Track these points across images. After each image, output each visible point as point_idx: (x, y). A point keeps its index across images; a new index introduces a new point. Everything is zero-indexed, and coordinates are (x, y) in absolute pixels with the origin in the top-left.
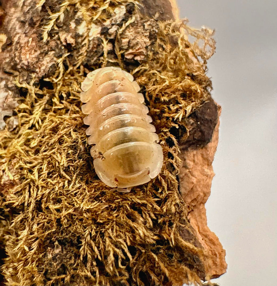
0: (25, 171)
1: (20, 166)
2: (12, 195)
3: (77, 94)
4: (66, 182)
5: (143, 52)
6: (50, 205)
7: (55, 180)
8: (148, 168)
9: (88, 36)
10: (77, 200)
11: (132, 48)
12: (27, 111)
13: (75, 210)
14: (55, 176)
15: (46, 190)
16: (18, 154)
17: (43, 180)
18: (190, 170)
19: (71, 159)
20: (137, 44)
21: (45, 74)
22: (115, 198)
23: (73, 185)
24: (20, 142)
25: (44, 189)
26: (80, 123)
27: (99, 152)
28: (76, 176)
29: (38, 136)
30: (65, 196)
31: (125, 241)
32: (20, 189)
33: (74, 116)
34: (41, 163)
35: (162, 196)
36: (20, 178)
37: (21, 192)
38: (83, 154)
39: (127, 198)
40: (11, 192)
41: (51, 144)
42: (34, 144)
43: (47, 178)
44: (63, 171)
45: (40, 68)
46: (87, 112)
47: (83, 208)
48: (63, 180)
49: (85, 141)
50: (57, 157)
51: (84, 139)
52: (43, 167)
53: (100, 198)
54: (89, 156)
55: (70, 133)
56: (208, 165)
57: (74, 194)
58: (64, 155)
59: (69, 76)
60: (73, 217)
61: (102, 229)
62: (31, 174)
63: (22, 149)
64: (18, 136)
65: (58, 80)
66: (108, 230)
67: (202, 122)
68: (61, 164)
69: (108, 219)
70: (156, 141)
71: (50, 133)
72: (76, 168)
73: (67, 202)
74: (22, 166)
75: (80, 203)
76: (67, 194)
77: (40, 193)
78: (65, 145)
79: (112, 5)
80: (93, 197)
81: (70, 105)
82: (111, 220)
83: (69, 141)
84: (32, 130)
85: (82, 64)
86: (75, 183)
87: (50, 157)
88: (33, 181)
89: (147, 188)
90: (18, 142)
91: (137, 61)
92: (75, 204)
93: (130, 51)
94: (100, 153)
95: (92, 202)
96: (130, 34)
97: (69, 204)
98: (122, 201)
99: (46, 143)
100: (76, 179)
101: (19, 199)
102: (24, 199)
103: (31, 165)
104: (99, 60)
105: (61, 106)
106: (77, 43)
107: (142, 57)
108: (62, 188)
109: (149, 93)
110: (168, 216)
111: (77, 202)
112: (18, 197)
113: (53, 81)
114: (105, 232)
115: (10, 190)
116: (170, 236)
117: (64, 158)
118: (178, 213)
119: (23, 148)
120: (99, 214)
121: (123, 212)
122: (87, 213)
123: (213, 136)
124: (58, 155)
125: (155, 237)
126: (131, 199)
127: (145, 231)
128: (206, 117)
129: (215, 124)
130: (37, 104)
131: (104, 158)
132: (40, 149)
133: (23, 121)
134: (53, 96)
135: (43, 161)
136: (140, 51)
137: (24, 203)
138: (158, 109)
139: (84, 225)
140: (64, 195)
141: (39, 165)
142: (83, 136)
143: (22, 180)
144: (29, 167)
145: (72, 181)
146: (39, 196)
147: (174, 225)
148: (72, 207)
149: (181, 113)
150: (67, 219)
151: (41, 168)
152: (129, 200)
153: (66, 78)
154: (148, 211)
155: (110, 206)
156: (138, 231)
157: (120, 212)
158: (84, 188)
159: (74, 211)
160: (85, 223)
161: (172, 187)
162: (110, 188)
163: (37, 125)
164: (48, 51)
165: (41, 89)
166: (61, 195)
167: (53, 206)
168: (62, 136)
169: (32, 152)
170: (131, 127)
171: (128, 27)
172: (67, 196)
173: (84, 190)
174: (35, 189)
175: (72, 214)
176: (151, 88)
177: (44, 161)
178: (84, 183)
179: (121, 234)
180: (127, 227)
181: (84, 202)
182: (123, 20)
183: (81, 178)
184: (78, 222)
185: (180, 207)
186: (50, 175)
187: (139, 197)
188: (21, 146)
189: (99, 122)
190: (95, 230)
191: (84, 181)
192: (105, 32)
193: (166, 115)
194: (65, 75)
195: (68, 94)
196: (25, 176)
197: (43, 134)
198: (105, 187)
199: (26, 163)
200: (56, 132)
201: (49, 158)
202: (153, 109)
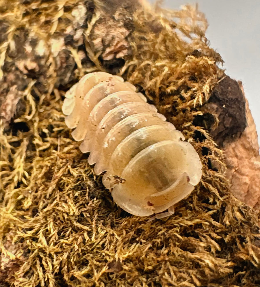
0: (28, 241)
1: (19, 237)
2: (21, 279)
3: (62, 123)
4: (85, 234)
5: (124, 46)
6: (75, 273)
7: (69, 238)
8: (185, 173)
9: (51, 53)
10: (108, 252)
11: (109, 46)
12: (6, 168)
13: (110, 266)
14: (68, 233)
15: (62, 256)
16: (12, 225)
17: (55, 244)
18: (237, 169)
19: (81, 203)
20: (113, 39)
21: (14, 115)
22: (156, 231)
23: (96, 235)
24: (9, 209)
25: (59, 255)
26: (78, 156)
27: (114, 177)
28: (96, 223)
29: (30, 192)
30: (91, 253)
31: (192, 282)
32: (28, 268)
33: (66, 149)
34: (44, 223)
35: (217, 206)
36: (24, 253)
37: (31, 272)
38: (95, 191)
39: (172, 224)
40: (19, 277)
41: (50, 195)
42: (27, 204)
43: (59, 239)
44: (76, 222)
45: (5, 110)
46: (81, 137)
47: (119, 259)
48: (80, 233)
49: (91, 173)
50: (63, 207)
51: (89, 171)
52: (48, 228)
53: (137, 239)
54: (103, 191)
55: (69, 171)
56: (256, 156)
57: (101, 247)
58: (70, 202)
59: (44, 107)
60: (111, 276)
61: (154, 277)
62: (37, 242)
63: (15, 216)
64: (4, 203)
65: (32, 116)
66: (164, 276)
67: (228, 104)
68: (72, 213)
69: (158, 262)
70: (181, 139)
71: (43, 183)
72: (92, 212)
73: (96, 260)
74: (21, 236)
75: (114, 254)
76: (92, 250)
77: (56, 263)
78: (67, 188)
79: (67, 9)
80: (128, 241)
81: (57, 140)
82: (163, 260)
83: (71, 182)
84: (20, 189)
85: (55, 87)
86: (97, 232)
87: (54, 211)
88: (42, 250)
89: (193, 204)
90: (7, 210)
91: (120, 59)
92: (108, 259)
93: (108, 50)
94: (116, 177)
95: (129, 246)
96: (100, 32)
97: (100, 262)
98: (167, 231)
99: (43, 196)
100: (97, 226)
101: (31, 282)
102: (38, 279)
103: (33, 231)
104: (74, 74)
105: (46, 145)
106: (40, 66)
107: (125, 52)
108: (82, 244)
109: (149, 91)
110: (234, 231)
111: (108, 255)
112: (30, 278)
113: (26, 119)
114: (160, 280)
115: (16, 273)
116: (248, 254)
117: (72, 205)
118: (245, 222)
119: (15, 214)
120: (143, 259)
121: (175, 245)
122: (127, 263)
123: (246, 118)
124: (64, 204)
125: (229, 264)
126: (178, 223)
127: (214, 260)
128: (230, 97)
129: (244, 104)
130: (16, 155)
131: (124, 180)
132: (38, 207)
133: (4, 183)
134: (32, 137)
135: (46, 220)
136: (119, 45)
137: (40, 283)
138: (168, 104)
139: (129, 281)
140: (88, 253)
141: (44, 227)
142: (86, 169)
143: (28, 255)
144: (31, 235)
145: (92, 230)
146: (56, 267)
147: (248, 239)
148: (104, 264)
149: (199, 95)
150: (104, 282)
151: (47, 230)
152: (175, 227)
153: (42, 110)
154: (207, 231)
155: (153, 244)
156: (204, 262)
157: (170, 246)
158: (111, 233)
159: (109, 269)
160: (129, 278)
161: (224, 191)
162: (145, 221)
163: (24, 180)
164: (9, 87)
165: (15, 134)
166: (84, 254)
167: (79, 272)
168: (61, 179)
169: (29, 215)
170: (143, 128)
171: (95, 26)
172: (93, 252)
173: (112, 237)
174: (48, 260)
175: (108, 274)
176: (149, 84)
177: (48, 219)
178: (108, 228)
179: (182, 274)
180: (187, 263)
181: (118, 251)
182: (86, 20)
183: (103, 223)
184: (120, 280)
185: (245, 214)
186: (62, 234)
187: (188, 218)
188: (12, 213)
189: (101, 139)
190: (146, 282)
191: (108, 226)
192: (70, 41)
193: (180, 107)
194: (39, 108)
195: (50, 128)
196: (30, 248)
197: (35, 188)
198: (138, 222)
199: (25, 230)
200: (52, 178)
201: (52, 213)
202: (161, 107)
